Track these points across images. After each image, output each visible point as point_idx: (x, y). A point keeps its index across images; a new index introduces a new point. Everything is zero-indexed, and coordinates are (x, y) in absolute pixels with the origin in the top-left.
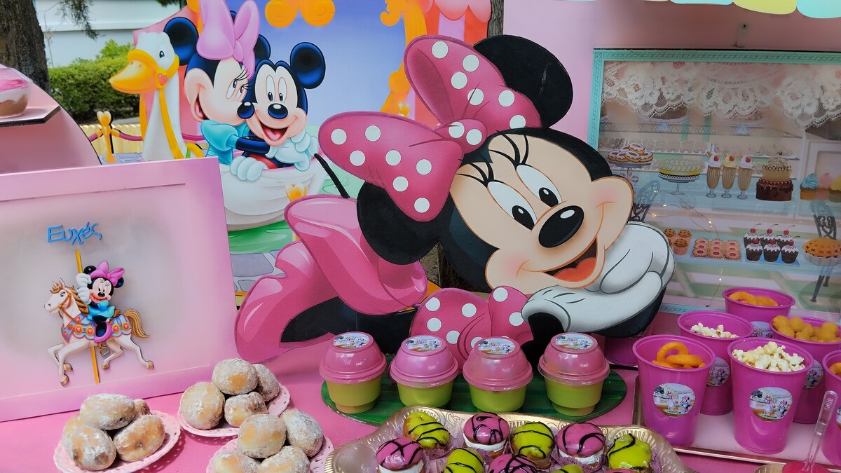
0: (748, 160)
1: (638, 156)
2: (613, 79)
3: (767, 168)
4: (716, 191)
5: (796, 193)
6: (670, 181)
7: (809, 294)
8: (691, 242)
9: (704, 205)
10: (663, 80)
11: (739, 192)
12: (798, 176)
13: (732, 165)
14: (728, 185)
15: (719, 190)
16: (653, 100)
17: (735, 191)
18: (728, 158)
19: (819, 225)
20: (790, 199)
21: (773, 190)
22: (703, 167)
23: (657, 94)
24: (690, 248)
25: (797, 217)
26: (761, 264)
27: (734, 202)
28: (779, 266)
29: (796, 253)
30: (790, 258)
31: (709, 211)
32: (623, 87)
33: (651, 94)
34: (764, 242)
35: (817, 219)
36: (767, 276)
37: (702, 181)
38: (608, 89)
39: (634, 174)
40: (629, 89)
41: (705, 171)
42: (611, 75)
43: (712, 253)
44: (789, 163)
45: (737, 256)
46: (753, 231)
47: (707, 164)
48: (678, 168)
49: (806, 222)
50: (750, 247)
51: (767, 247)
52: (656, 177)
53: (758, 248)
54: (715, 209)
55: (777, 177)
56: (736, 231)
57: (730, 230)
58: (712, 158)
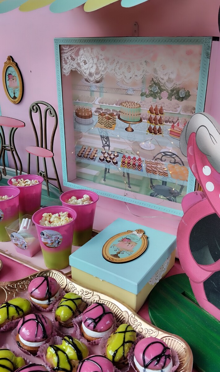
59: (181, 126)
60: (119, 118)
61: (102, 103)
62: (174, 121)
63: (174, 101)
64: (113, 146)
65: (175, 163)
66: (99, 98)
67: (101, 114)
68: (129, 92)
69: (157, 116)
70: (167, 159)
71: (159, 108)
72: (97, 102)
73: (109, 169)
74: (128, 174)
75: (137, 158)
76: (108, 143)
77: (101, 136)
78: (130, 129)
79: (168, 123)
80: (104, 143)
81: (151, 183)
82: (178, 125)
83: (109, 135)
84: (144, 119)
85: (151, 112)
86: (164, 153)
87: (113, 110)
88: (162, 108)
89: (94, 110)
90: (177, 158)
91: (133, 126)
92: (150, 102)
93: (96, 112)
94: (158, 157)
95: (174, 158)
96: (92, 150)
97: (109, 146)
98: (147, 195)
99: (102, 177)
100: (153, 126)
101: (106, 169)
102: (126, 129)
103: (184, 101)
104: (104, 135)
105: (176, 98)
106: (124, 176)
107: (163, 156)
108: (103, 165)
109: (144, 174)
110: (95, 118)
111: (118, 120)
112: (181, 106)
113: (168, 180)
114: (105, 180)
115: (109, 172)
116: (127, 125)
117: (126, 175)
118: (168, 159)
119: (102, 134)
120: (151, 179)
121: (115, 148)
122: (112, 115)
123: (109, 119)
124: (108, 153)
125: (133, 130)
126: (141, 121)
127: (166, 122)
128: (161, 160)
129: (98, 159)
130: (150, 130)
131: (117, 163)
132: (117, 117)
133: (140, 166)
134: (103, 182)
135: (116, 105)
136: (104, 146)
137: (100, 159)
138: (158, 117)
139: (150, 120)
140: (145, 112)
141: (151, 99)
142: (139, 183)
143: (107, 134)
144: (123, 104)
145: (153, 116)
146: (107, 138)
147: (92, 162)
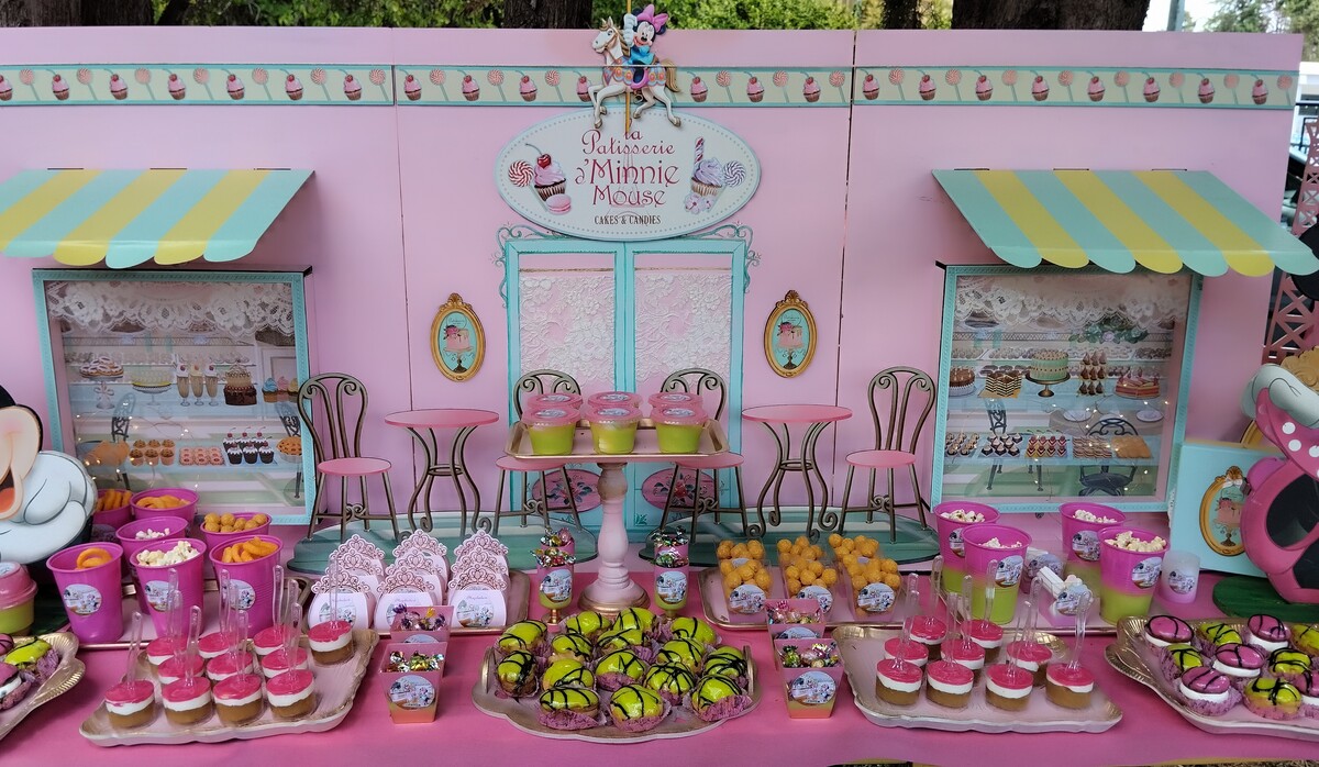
0: (211, 369)
1: (109, 370)
2: (57, 297)
3: (230, 375)
4: (189, 400)
5: (260, 396)
6: (144, 392)
7: (292, 491)
8: (176, 450)
9: (180, 414)
10: (105, 298)
11: (209, 399)
12: (258, 381)
13: (198, 373)
14: (199, 395)
15: (192, 398)
16: (99, 316)
17: (205, 398)
18: (192, 368)
19: (286, 425)
20: (255, 403)
21: (240, 396)
22: (172, 377)
23: (101, 311)
24: (176, 458)
25: (266, 419)
26: (244, 466)
27: (207, 410)
28: (259, 466)
29: (272, 453)
30: (268, 458)
31: (187, 419)
32: (68, 304)
33: (95, 311)
34: (243, 445)
35: (283, 419)
36: (251, 478)
37: (174, 391)
38: (53, 306)
39: (108, 387)
40: (74, 307)
41: (175, 381)
42: (53, 292)
43: (197, 461)
44: (248, 370)
45: (221, 460)
46: (230, 436)
47: (175, 374)
48: (148, 378)
49: (276, 423)
50: (230, 451)
51: (246, 450)
52: (130, 389)
53: (237, 451)
54: (191, 417)
55: (239, 383)
56: (214, 437)
57: (208, 437)
58: (179, 368)
59: (1133, 378)
60: (1028, 377)
61: (997, 357)
62: (1123, 371)
63: (1124, 343)
64: (1011, 424)
65: (1123, 434)
66: (992, 351)
67: (992, 376)
68: (1050, 337)
69: (1096, 367)
70: (1109, 429)
71: (1099, 355)
72: (986, 357)
73: (1000, 467)
74: (1039, 468)
75: (1058, 436)
76: (1002, 421)
77: (990, 412)
78: (1046, 393)
79: (1114, 376)
80: (995, 421)
81: (1082, 473)
82: (1129, 377)
83: (1006, 408)
84: (1074, 374)
85: (1086, 363)
86: (1105, 421)
87: (1019, 367)
88: (1103, 355)
89: (978, 369)
90: (1127, 427)
91: (1052, 388)
92: (1085, 348)
93: (982, 372)
94: (1094, 429)
95: (1121, 426)
96: (968, 438)
97: (1004, 426)
98: (1074, 495)
99: (985, 484)
100: (1087, 383)
101: (994, 467)
102: (1041, 394)
103: (1139, 343)
104: (996, 408)
105: (1126, 339)
106: (1031, 471)
107: (1104, 426)
108: (989, 461)
109: (1071, 460)
110: (980, 383)
111: (1024, 381)
112: (1134, 351)
113: (1112, 462)
114: (990, 488)
115: (1000, 471)
116: (1042, 388)
117: (1035, 470)
118: (1112, 429)
119: (992, 408)
120: (1082, 468)
121: (1016, 428)
122: (1014, 374)
123: (1008, 381)
124: (1001, 439)
125: (1052, 394)
126: (1068, 377)
127: (1111, 374)
128: (1101, 434)
129: (979, 451)
130: (1083, 390)
131: (1018, 451)
132: (1024, 376)
133: (1063, 449)
134: (986, 491)
135: (1024, 357)
136: (993, 429)
137: (983, 451)
138: (1097, 369)
139: (1084, 375)
140: (1075, 363)
141: (1087, 343)
142: (1058, 479)
143: (1002, 406)
144: (1037, 355)
145: (1089, 368)
146: (1002, 413)
147: (965, 459)
